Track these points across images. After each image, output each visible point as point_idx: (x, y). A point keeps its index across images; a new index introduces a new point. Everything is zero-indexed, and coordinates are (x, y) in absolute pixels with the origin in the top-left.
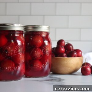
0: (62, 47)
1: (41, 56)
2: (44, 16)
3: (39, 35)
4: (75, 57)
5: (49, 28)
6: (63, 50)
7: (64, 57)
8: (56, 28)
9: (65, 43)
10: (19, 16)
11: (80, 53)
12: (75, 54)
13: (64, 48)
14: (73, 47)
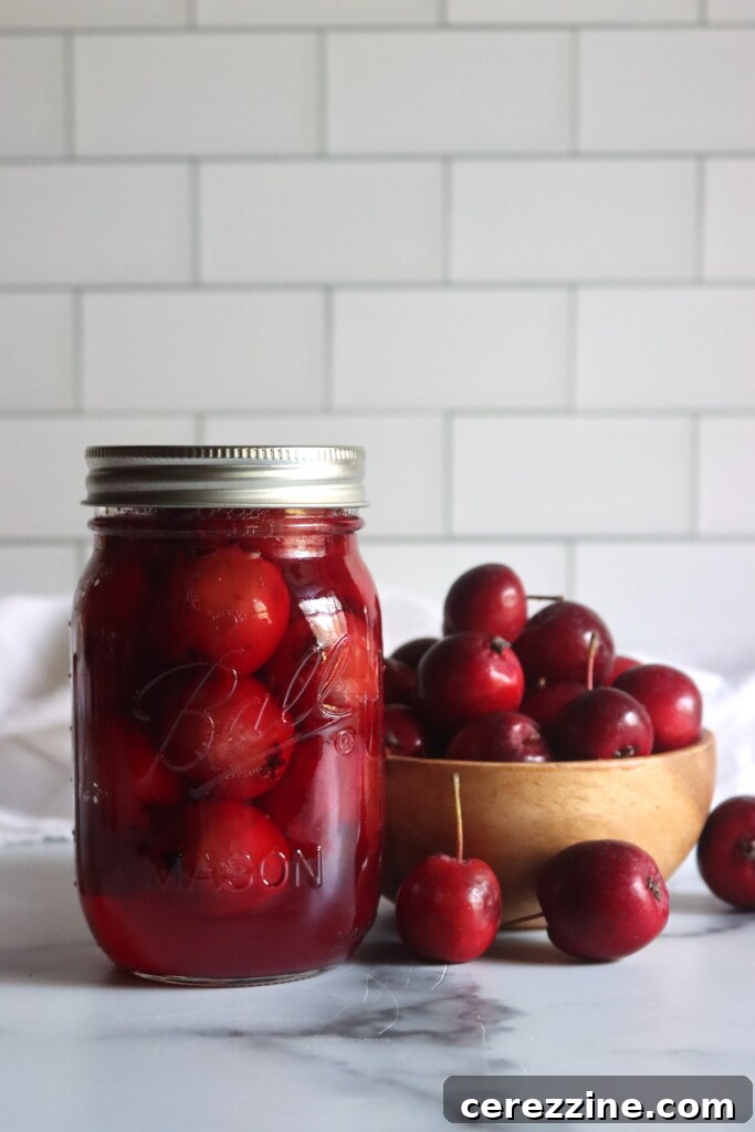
0: (496, 649)
1: (273, 761)
2: (328, 289)
3: (247, 545)
4: (624, 754)
5: (354, 469)
6: (502, 675)
7: (510, 755)
8: (450, 415)
9: (522, 598)
10: (78, 290)
11: (686, 703)
12: (631, 718)
13: (512, 658)
14: (607, 643)
